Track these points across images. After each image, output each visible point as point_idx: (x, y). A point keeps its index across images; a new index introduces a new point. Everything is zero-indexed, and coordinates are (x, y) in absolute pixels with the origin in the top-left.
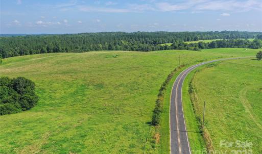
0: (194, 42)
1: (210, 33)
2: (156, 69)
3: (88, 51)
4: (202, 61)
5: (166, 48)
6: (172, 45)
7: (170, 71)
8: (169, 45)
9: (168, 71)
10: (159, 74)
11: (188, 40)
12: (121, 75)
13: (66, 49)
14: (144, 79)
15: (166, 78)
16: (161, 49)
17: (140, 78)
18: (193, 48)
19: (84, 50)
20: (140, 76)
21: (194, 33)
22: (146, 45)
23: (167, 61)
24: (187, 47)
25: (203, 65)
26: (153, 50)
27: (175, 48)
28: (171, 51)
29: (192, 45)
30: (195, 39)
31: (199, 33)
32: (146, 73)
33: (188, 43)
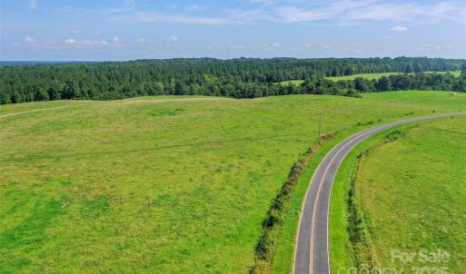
0: (345, 78)
1: (376, 61)
2: (261, 149)
3: (134, 95)
4: (370, 123)
5: (290, 91)
6: (303, 85)
7: (296, 153)
8: (298, 83)
9: (293, 154)
10: (269, 164)
11: (334, 75)
12: (172, 166)
13: (89, 92)
14: (227, 179)
15: (285, 174)
16: (281, 92)
17: (217, 176)
18: (345, 91)
19: (126, 93)
20: (219, 171)
21: (345, 61)
22: (251, 85)
23: (291, 125)
24: (333, 90)
25: (375, 136)
26: (264, 94)
27: (309, 91)
28: (300, 97)
29: (342, 84)
30: (348, 73)
31: (355, 61)
32: (235, 161)
33: (335, 79)
